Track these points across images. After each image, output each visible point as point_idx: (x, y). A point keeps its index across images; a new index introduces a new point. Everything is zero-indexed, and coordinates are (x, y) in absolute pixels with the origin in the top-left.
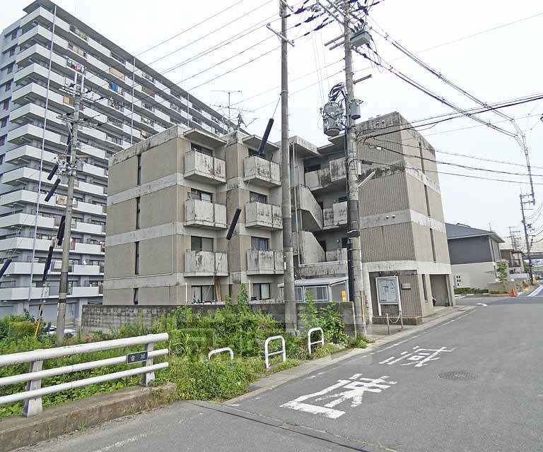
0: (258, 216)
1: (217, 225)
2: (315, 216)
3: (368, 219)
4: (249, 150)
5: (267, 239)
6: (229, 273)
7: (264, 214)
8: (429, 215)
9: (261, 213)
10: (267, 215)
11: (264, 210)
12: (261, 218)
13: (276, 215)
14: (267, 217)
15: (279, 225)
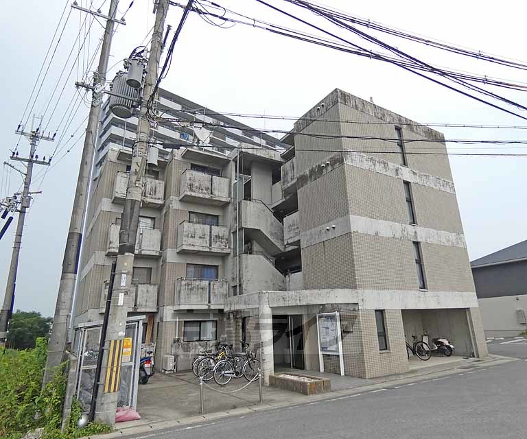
0: (184, 239)
1: (143, 253)
2: (272, 234)
3: (311, 233)
4: (192, 164)
5: (217, 266)
6: (158, 309)
7: (196, 236)
8: (414, 222)
9: (190, 235)
10: (200, 237)
11: (197, 231)
12: (191, 241)
13: (218, 237)
14: (201, 240)
15: (223, 249)
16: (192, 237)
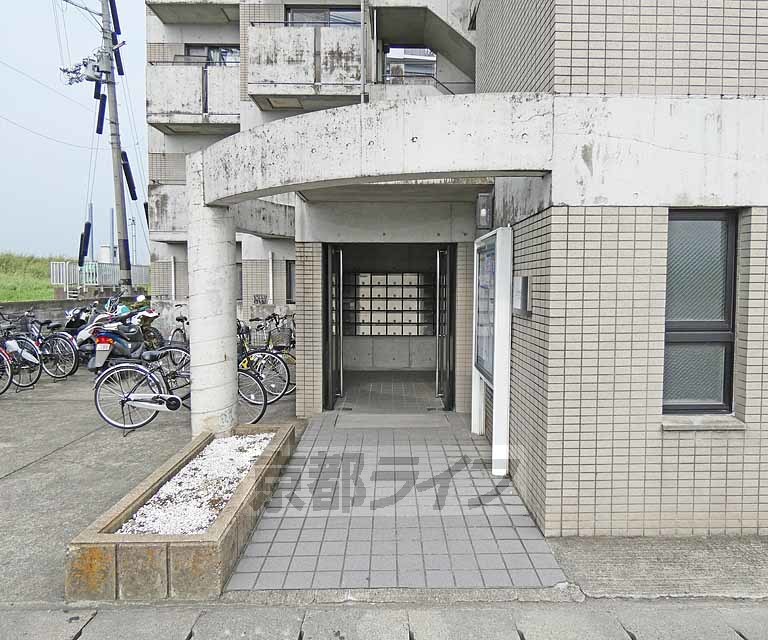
7: (280, 58)
9: (264, 58)
10: (290, 61)
11: (282, 45)
12: (267, 72)
13: (336, 55)
14: (292, 67)
15: (350, 87)
16: (269, 61)
